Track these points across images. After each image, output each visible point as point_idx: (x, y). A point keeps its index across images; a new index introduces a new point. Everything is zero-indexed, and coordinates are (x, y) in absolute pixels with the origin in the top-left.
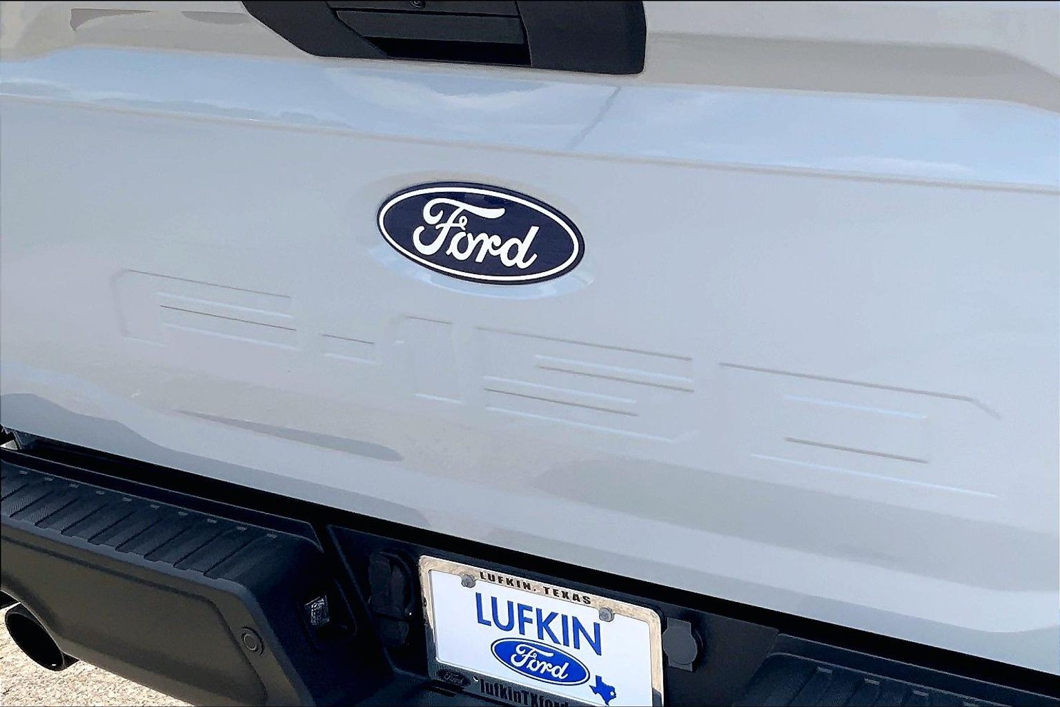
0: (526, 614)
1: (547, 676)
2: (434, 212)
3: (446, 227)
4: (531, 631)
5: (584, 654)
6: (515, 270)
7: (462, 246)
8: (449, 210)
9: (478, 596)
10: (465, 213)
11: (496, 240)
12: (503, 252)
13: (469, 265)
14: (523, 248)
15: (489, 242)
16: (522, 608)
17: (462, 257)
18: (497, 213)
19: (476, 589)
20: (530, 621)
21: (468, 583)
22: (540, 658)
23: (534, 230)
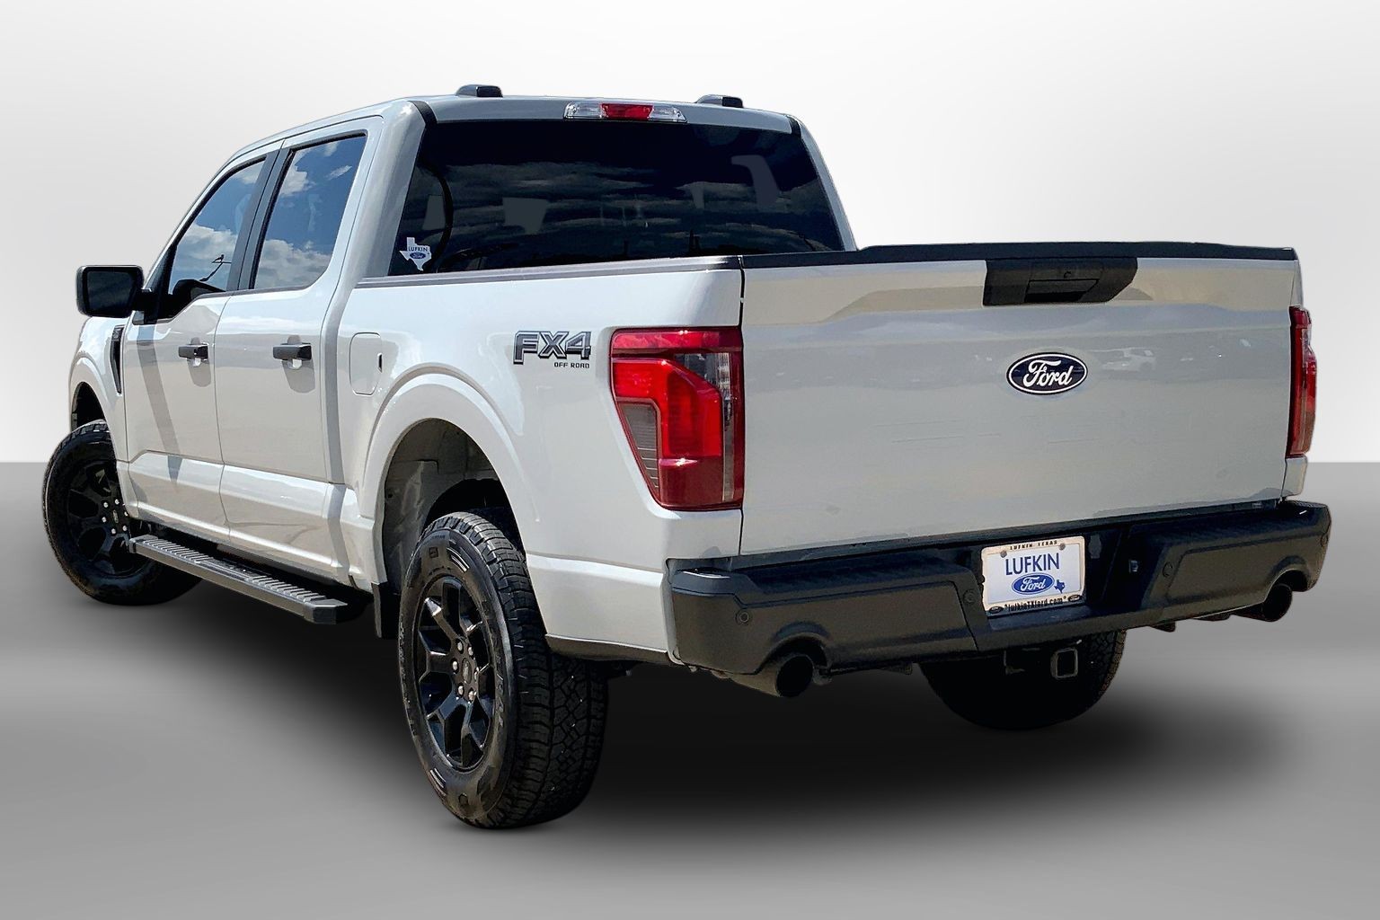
0: (1028, 561)
1: (1037, 590)
2: (1033, 367)
3: (1038, 372)
4: (1030, 568)
5: (1052, 572)
6: (1064, 386)
7: (1044, 380)
8: (1039, 364)
9: (1007, 560)
10: (1046, 365)
11: (1058, 374)
12: (1060, 379)
13: (1047, 388)
14: (1067, 375)
15: (1054, 375)
16: (1026, 558)
17: (1043, 384)
18: (1057, 363)
19: (1006, 558)
20: (1030, 564)
21: (1004, 554)
22: (1035, 581)
23: (1072, 367)
